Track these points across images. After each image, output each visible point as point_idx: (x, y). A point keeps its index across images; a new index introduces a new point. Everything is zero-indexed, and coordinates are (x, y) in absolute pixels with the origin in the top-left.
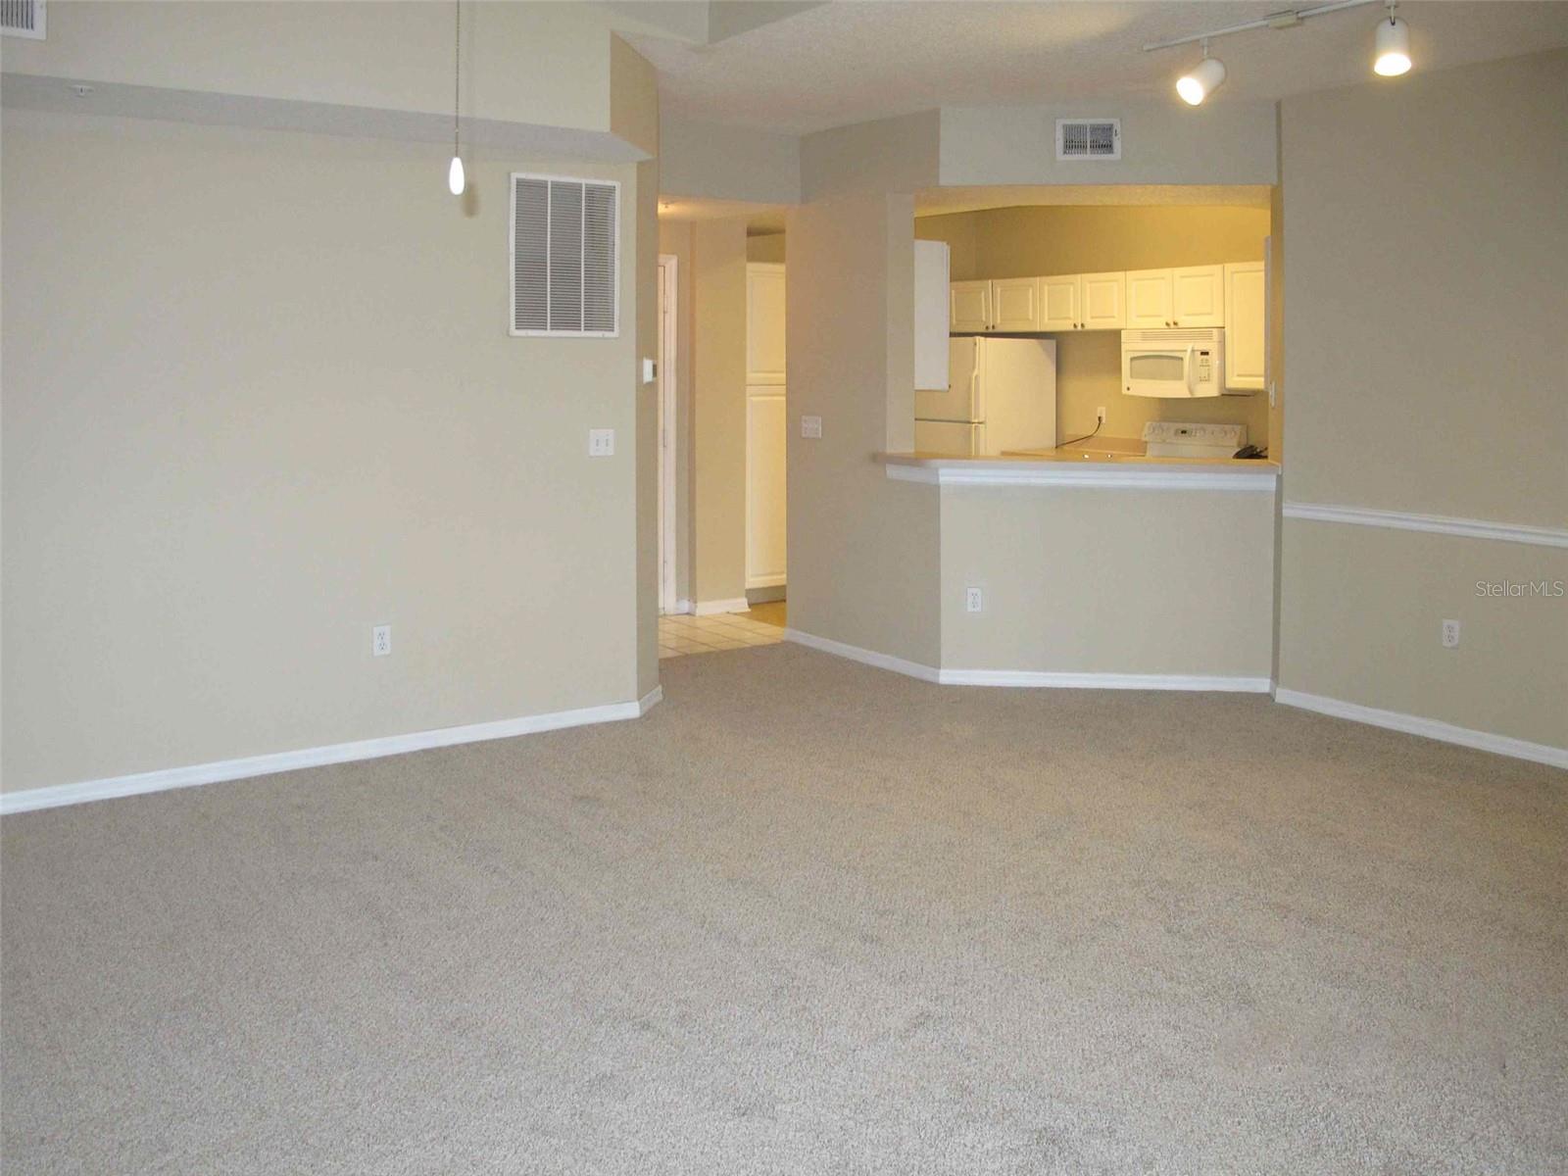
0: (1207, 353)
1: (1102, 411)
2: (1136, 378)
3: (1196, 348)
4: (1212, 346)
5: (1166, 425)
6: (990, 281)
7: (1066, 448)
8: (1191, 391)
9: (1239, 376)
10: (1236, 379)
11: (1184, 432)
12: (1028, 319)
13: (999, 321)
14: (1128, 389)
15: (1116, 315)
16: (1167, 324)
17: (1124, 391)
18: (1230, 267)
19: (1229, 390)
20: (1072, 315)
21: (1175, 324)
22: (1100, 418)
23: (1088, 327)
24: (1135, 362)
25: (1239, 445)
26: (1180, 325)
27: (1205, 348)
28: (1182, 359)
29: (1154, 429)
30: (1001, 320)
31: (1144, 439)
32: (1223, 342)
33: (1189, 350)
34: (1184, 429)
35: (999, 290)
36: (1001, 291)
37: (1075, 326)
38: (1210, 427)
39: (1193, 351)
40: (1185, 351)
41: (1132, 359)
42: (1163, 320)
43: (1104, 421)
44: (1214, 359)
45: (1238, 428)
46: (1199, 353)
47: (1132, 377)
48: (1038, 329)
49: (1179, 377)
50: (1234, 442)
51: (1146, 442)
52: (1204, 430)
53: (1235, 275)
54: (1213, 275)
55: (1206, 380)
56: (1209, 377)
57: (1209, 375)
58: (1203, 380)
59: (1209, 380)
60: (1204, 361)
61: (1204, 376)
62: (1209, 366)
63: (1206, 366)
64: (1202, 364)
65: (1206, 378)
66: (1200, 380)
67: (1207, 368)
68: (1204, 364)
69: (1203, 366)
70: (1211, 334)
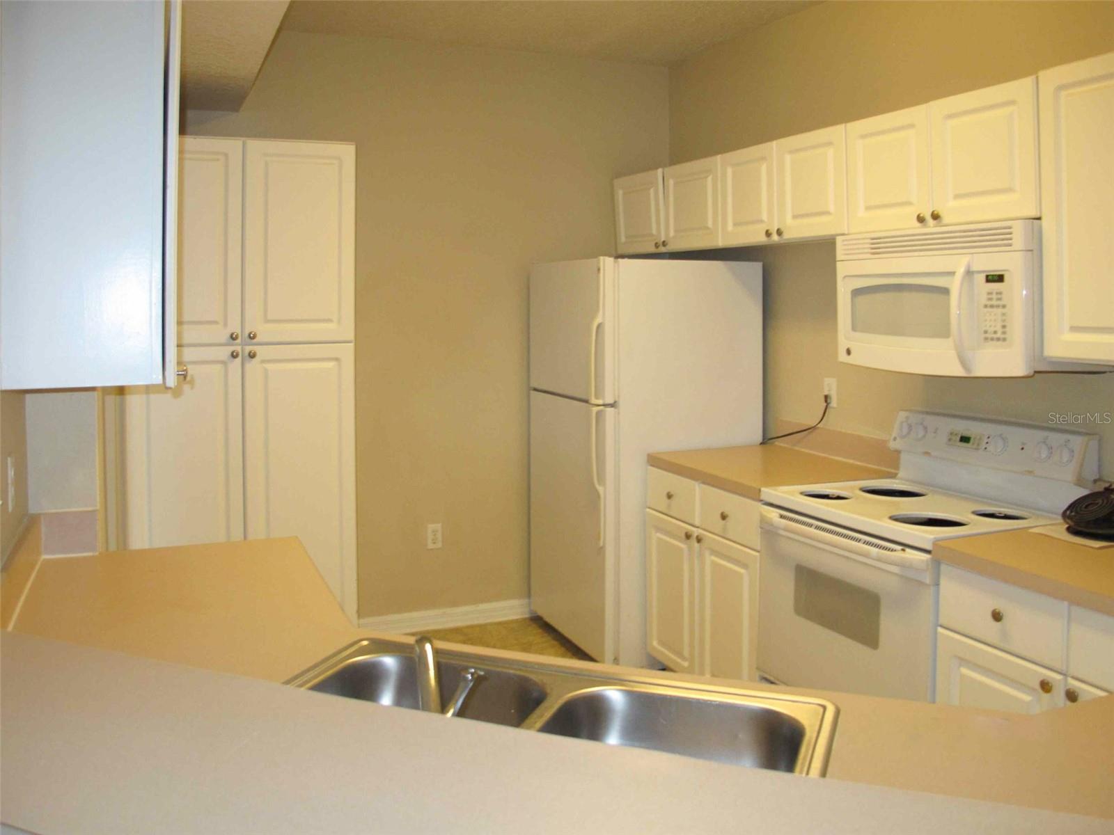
0: (1000, 279)
1: (830, 385)
2: (863, 331)
3: (974, 268)
4: (1010, 261)
5: (931, 421)
6: (660, 171)
7: (778, 443)
8: (964, 363)
9: (1074, 329)
10: (1069, 337)
11: (965, 439)
12: (708, 228)
13: (672, 234)
14: (849, 352)
15: (832, 208)
16: (921, 219)
17: (843, 357)
18: (1051, 77)
19: (1051, 362)
20: (765, 217)
21: (935, 217)
22: (826, 397)
23: (789, 235)
24: (861, 299)
25: (1080, 482)
26: (946, 219)
27: (995, 266)
28: (945, 291)
29: (910, 427)
30: (676, 231)
31: (893, 445)
32: (1035, 251)
33: (961, 271)
34: (966, 434)
35: (671, 182)
36: (676, 184)
37: (768, 234)
38: (1017, 435)
39: (969, 273)
40: (952, 274)
41: (857, 293)
42: (912, 212)
43: (834, 403)
44: (1017, 290)
45: (1077, 442)
46: (982, 277)
47: (854, 329)
48: (720, 242)
49: (942, 331)
50: (1069, 474)
51: (898, 452)
52: (1004, 440)
53: (1063, 93)
54: (1012, 102)
55: (998, 339)
56: (1004, 333)
57: (1004, 327)
58: (992, 339)
59: (1004, 340)
60: (994, 296)
61: (995, 329)
62: (1004, 306)
63: (998, 306)
64: (989, 303)
65: (999, 335)
66: (986, 339)
67: (1000, 310)
68: (994, 302)
69: (992, 306)
70: (1011, 234)
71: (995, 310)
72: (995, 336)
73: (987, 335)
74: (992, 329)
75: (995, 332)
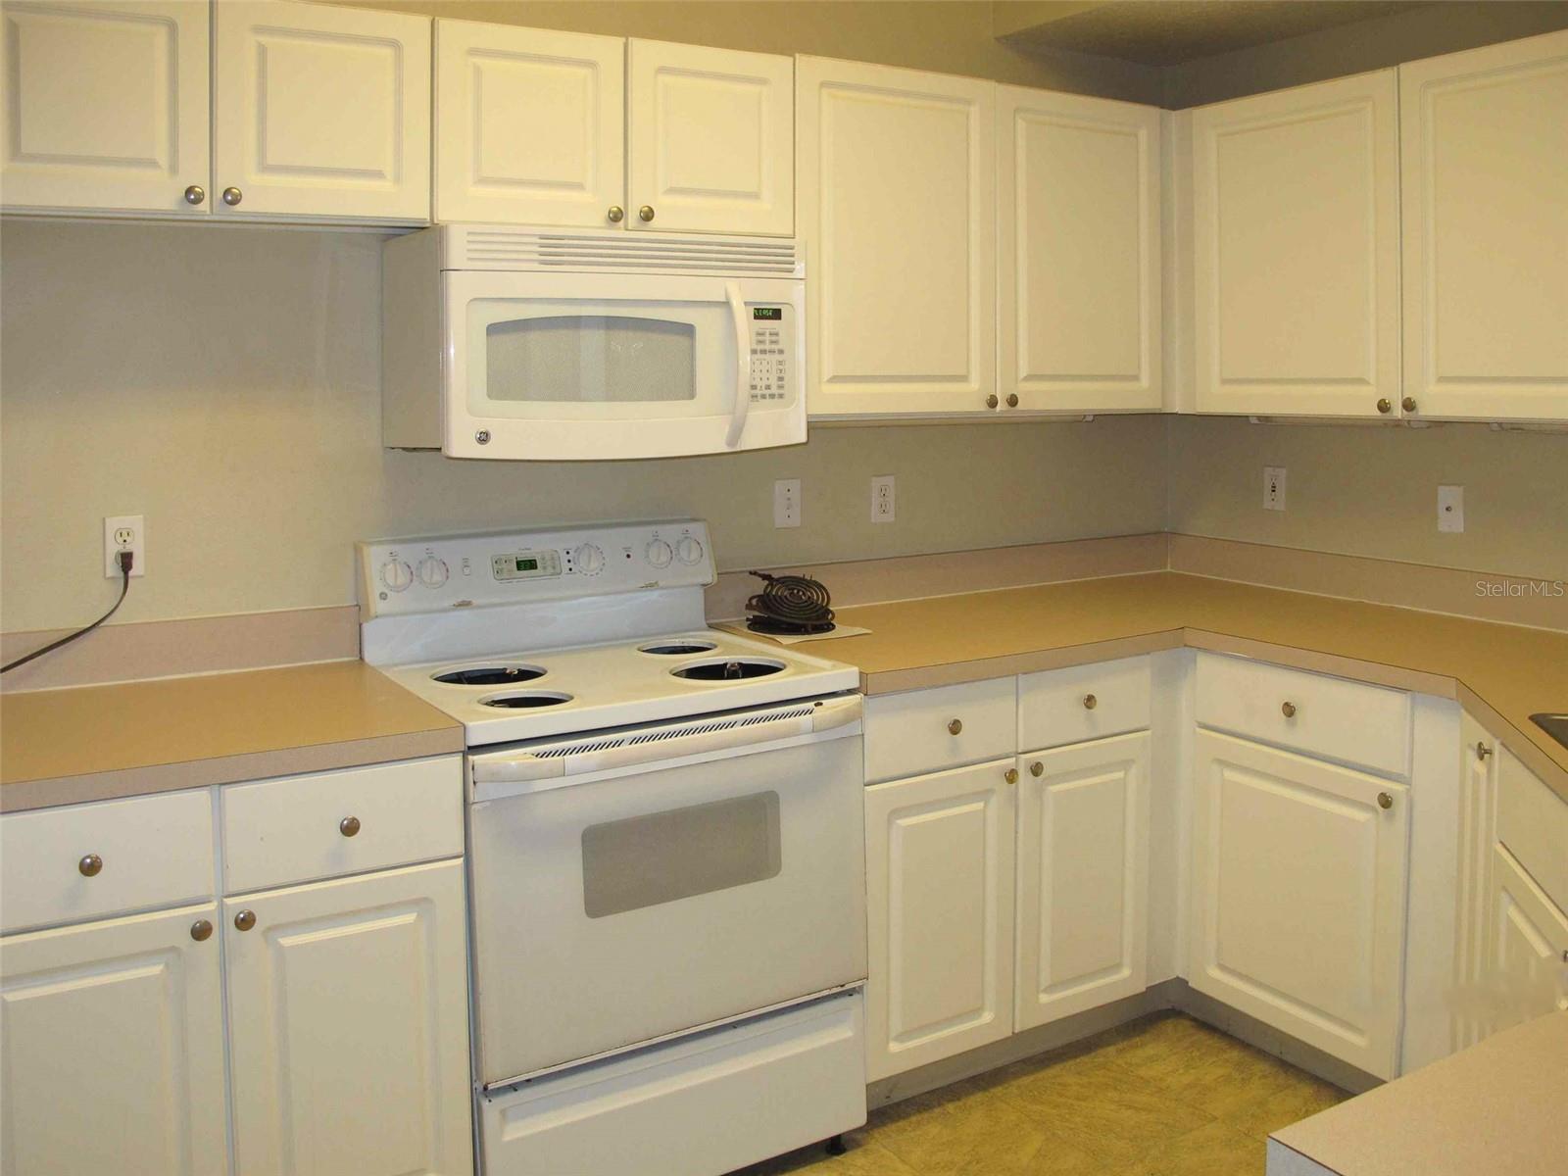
0: (776, 314)
3: (737, 299)
4: (790, 292)
11: (526, 565)
14: (485, 437)
16: (617, 216)
21: (643, 215)
22: (124, 560)
26: (661, 220)
27: (768, 297)
28: (686, 330)
34: (539, 556)
41: (492, 328)
42: (597, 204)
44: (798, 330)
46: (749, 311)
47: (490, 394)
49: (677, 390)
54: (763, 81)
55: (772, 396)
56: (781, 387)
57: (781, 379)
58: (763, 397)
59: (781, 396)
60: (767, 338)
61: (768, 383)
62: (781, 352)
63: (772, 352)
64: (760, 347)
65: (774, 390)
66: (754, 396)
67: (777, 357)
68: (767, 347)
69: (763, 352)
70: (792, 256)
71: (767, 356)
72: (768, 392)
73: (758, 392)
74: (765, 383)
75: (768, 387)
